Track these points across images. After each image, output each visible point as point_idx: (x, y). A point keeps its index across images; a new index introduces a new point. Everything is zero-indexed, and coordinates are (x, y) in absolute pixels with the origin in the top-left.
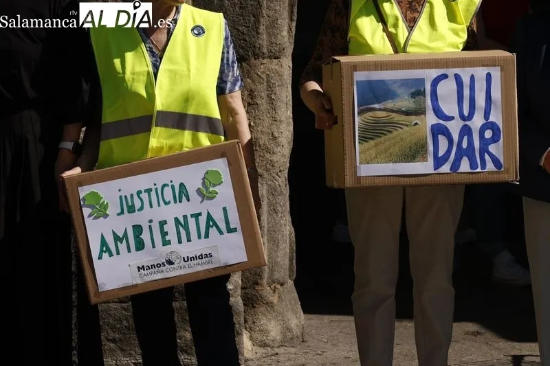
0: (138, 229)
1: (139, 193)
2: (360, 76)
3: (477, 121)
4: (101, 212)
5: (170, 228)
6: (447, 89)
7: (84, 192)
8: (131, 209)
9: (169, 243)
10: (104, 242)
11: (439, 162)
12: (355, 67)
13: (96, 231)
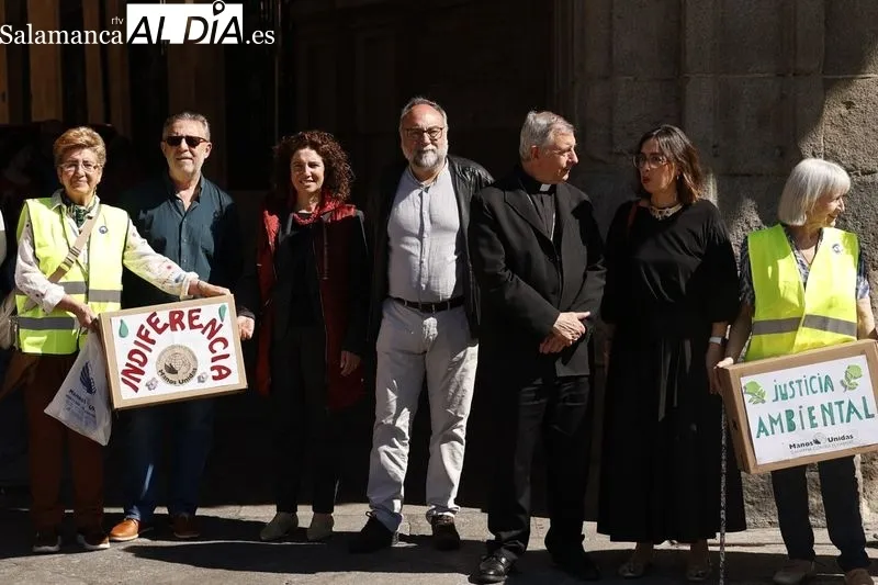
0: (790, 414)
4: (760, 398)
7: (745, 381)
8: (785, 397)
9: (816, 425)
10: (761, 424)
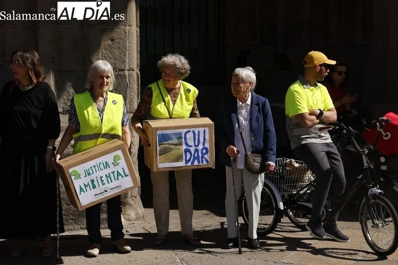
0: (92, 181)
1: (91, 168)
2: (159, 132)
3: (200, 147)
4: (78, 176)
5: (104, 178)
6: (190, 136)
7: (71, 170)
8: (89, 174)
9: (105, 184)
10: (81, 188)
11: (187, 162)
12: (157, 129)
13: (77, 184)
